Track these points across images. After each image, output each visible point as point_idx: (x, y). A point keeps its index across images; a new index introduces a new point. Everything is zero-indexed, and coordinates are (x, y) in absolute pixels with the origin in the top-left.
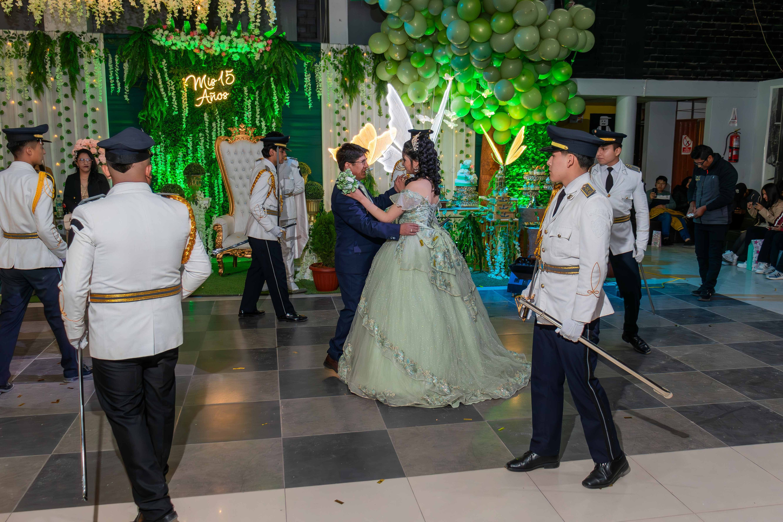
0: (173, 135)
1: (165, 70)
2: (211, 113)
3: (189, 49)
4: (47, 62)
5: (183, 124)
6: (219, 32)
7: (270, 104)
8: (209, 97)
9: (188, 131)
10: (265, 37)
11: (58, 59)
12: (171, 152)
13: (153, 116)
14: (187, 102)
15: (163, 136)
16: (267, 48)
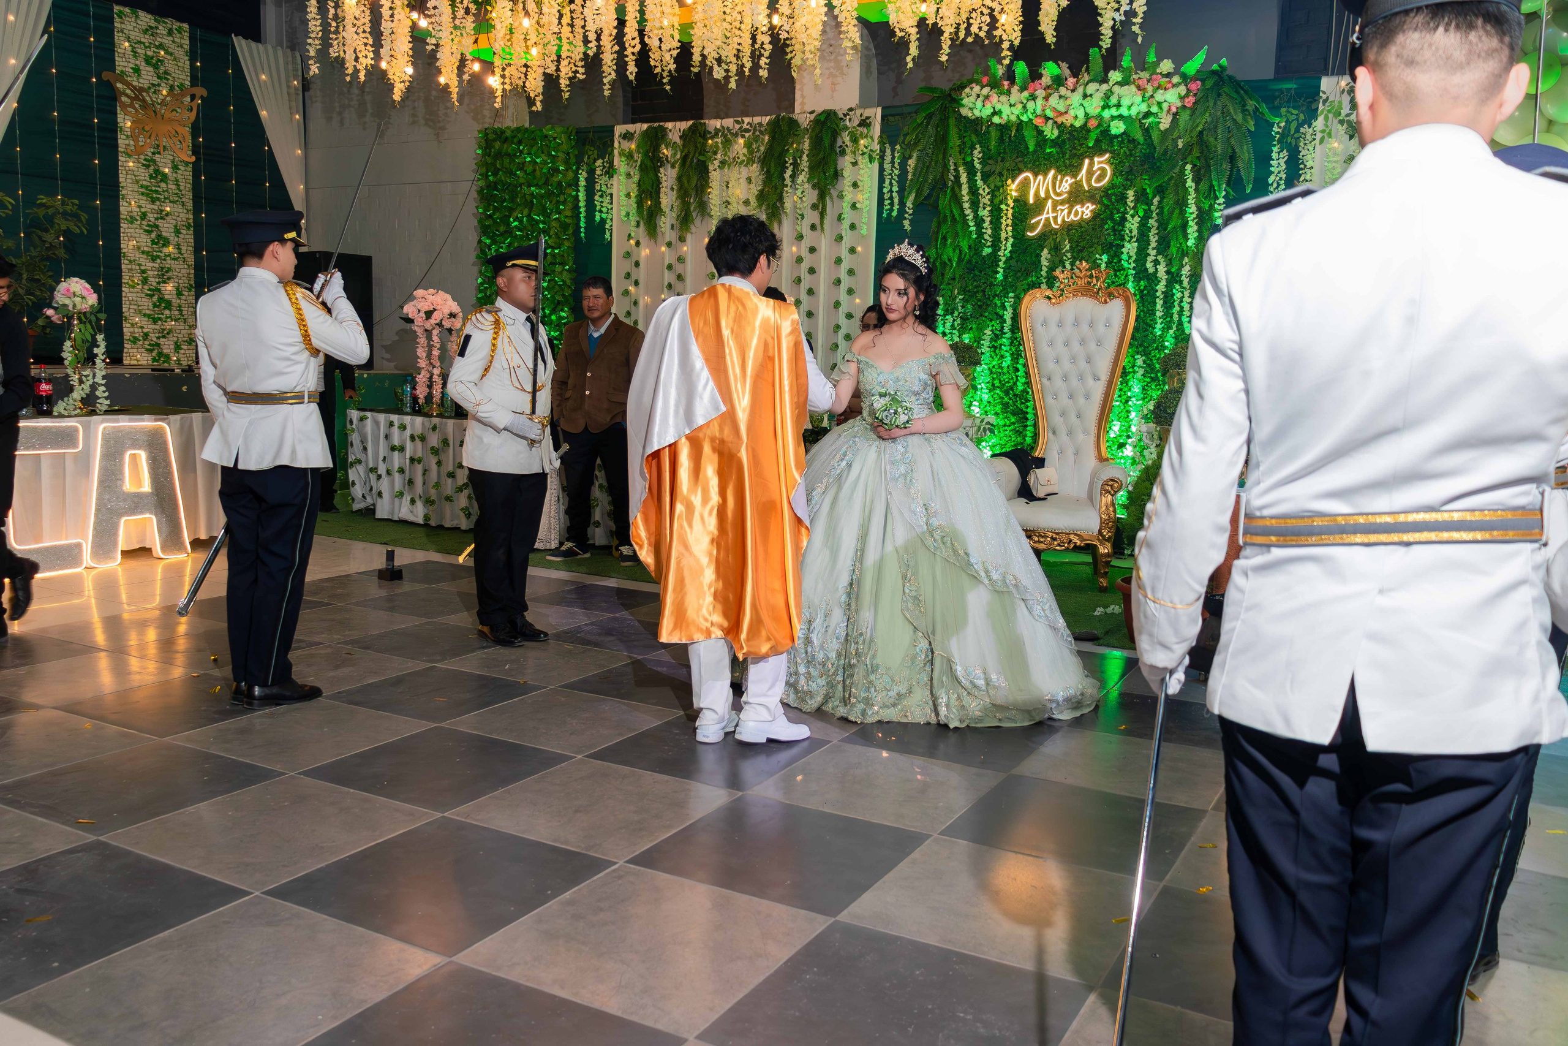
0: (980, 295)
1: (978, 166)
2: (1056, 249)
3: (1024, 118)
4: (787, 168)
5: (999, 272)
6: (1086, 77)
7: (1179, 224)
8: (1055, 214)
9: (1007, 287)
10: (1184, 77)
11: (805, 163)
12: (971, 328)
13: (945, 257)
14: (1010, 228)
15: (961, 297)
16: (1186, 100)
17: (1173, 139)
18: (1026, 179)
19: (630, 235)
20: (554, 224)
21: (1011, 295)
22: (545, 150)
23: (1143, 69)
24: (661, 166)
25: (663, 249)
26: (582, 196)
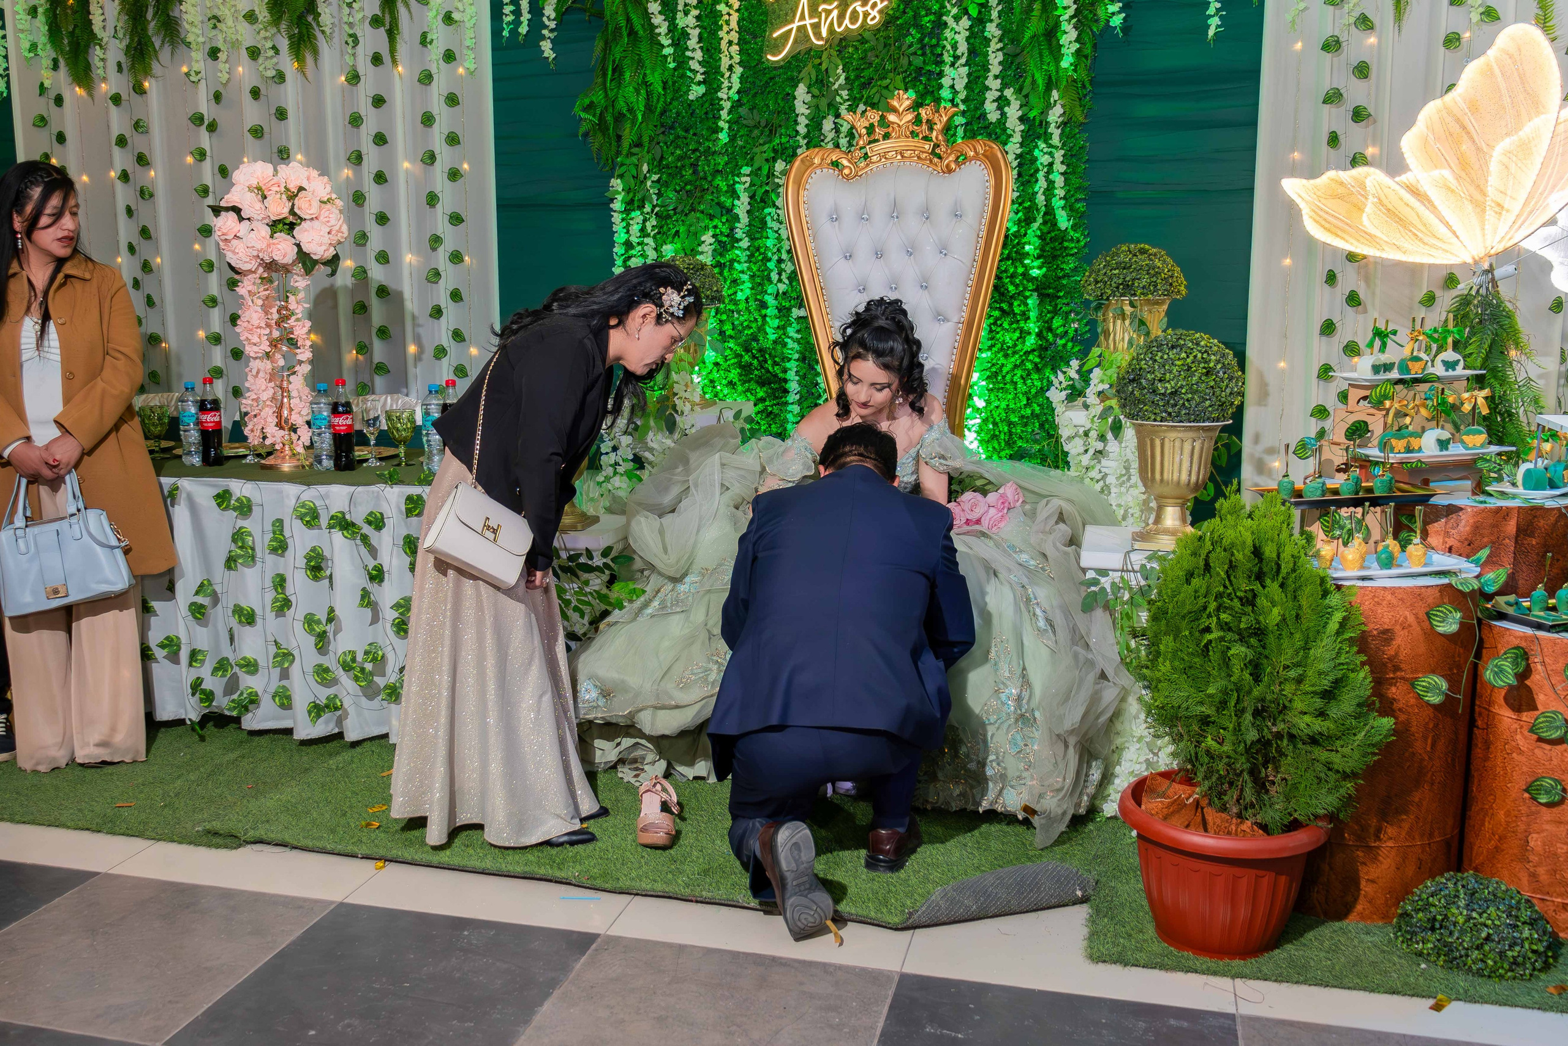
0: (688, 173)
2: (821, 83)
5: (721, 129)
7: (1041, 31)
9: (738, 156)
12: (677, 233)
13: (621, 104)
14: (735, 48)
15: (655, 177)
19: (42, 84)
21: (746, 170)
25: (107, 107)
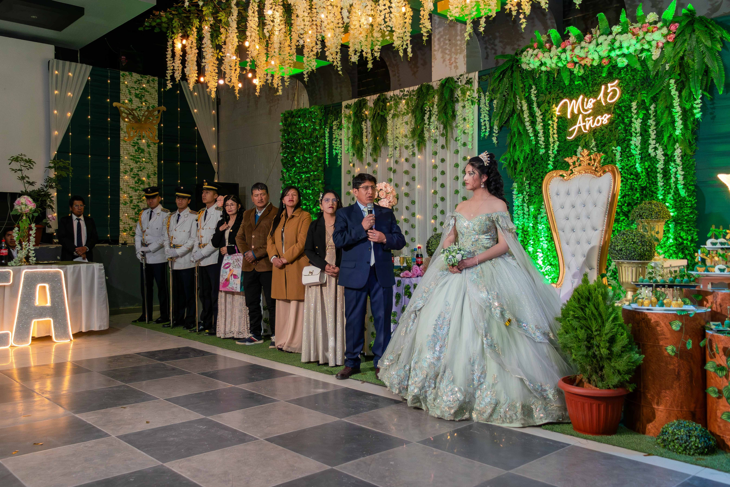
1: (534, 99)
2: (586, 146)
3: (560, 65)
4: (426, 113)
5: (550, 164)
6: (598, 33)
7: (668, 120)
8: (584, 124)
10: (665, 21)
11: (435, 109)
13: (516, 158)
14: (556, 136)
15: (528, 182)
16: (668, 37)
17: (662, 65)
18: (566, 103)
19: (350, 161)
20: (314, 158)
22: (310, 119)
23: (637, 22)
24: (363, 121)
25: (366, 167)
26: (327, 142)
